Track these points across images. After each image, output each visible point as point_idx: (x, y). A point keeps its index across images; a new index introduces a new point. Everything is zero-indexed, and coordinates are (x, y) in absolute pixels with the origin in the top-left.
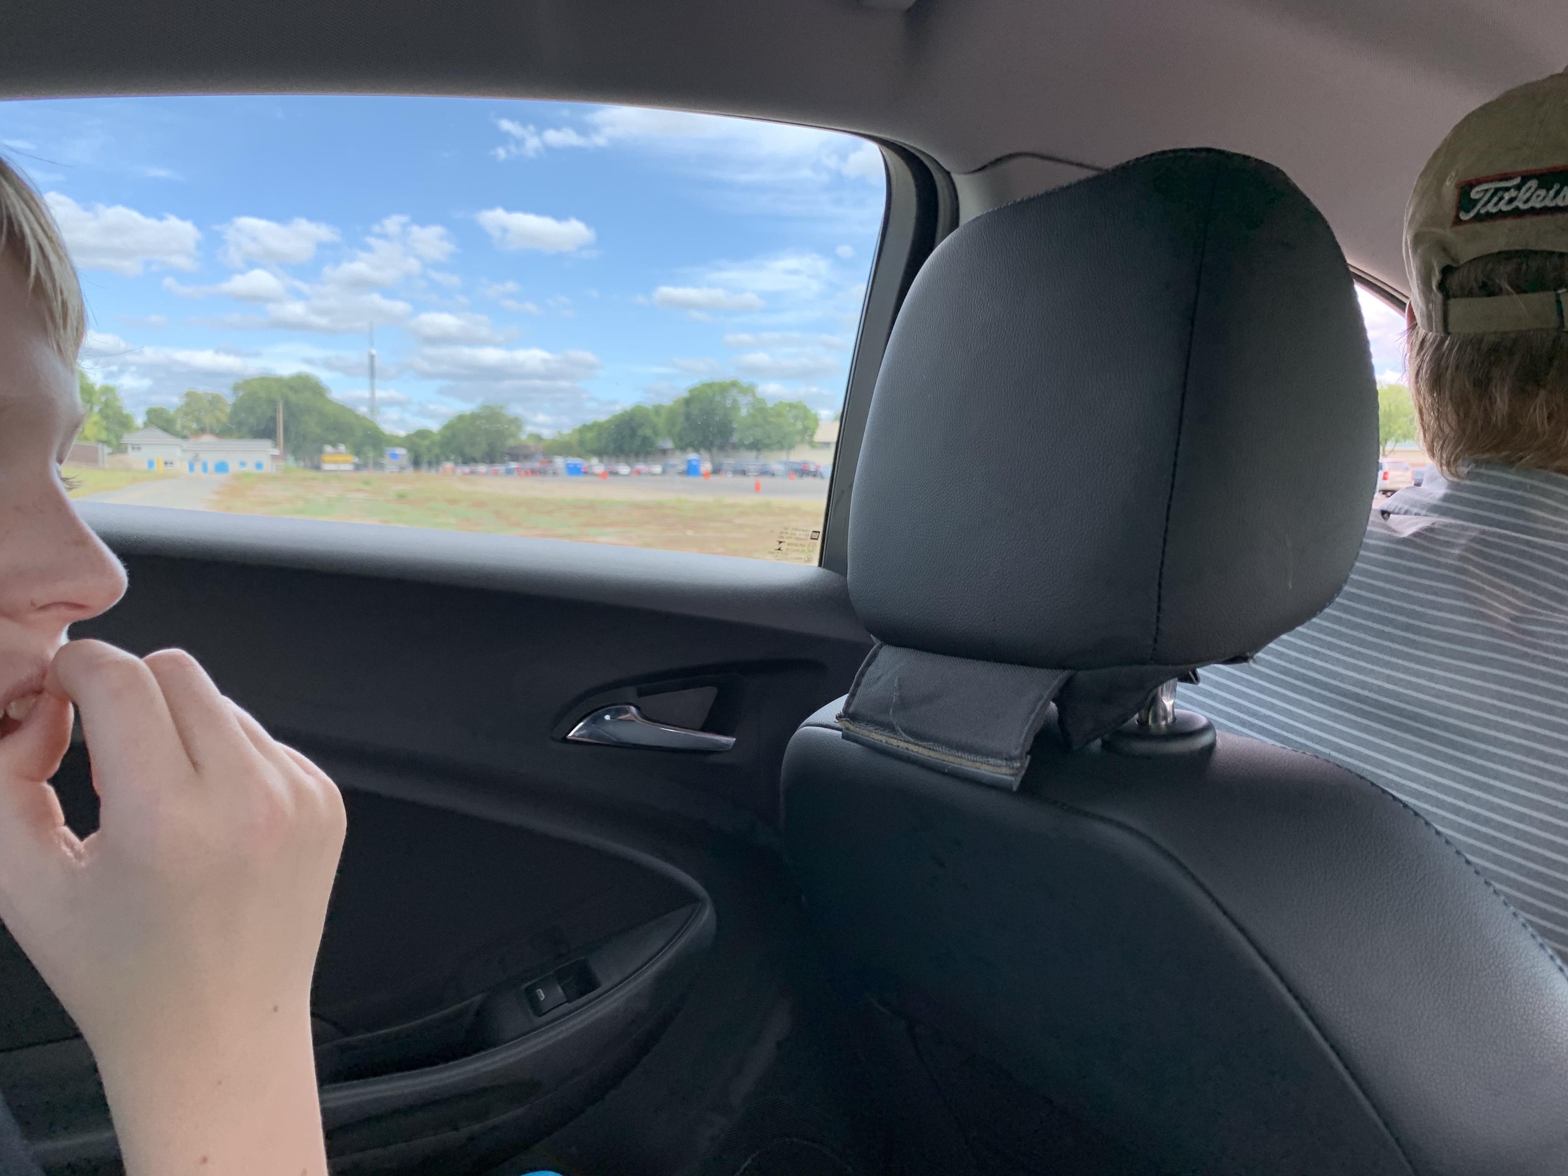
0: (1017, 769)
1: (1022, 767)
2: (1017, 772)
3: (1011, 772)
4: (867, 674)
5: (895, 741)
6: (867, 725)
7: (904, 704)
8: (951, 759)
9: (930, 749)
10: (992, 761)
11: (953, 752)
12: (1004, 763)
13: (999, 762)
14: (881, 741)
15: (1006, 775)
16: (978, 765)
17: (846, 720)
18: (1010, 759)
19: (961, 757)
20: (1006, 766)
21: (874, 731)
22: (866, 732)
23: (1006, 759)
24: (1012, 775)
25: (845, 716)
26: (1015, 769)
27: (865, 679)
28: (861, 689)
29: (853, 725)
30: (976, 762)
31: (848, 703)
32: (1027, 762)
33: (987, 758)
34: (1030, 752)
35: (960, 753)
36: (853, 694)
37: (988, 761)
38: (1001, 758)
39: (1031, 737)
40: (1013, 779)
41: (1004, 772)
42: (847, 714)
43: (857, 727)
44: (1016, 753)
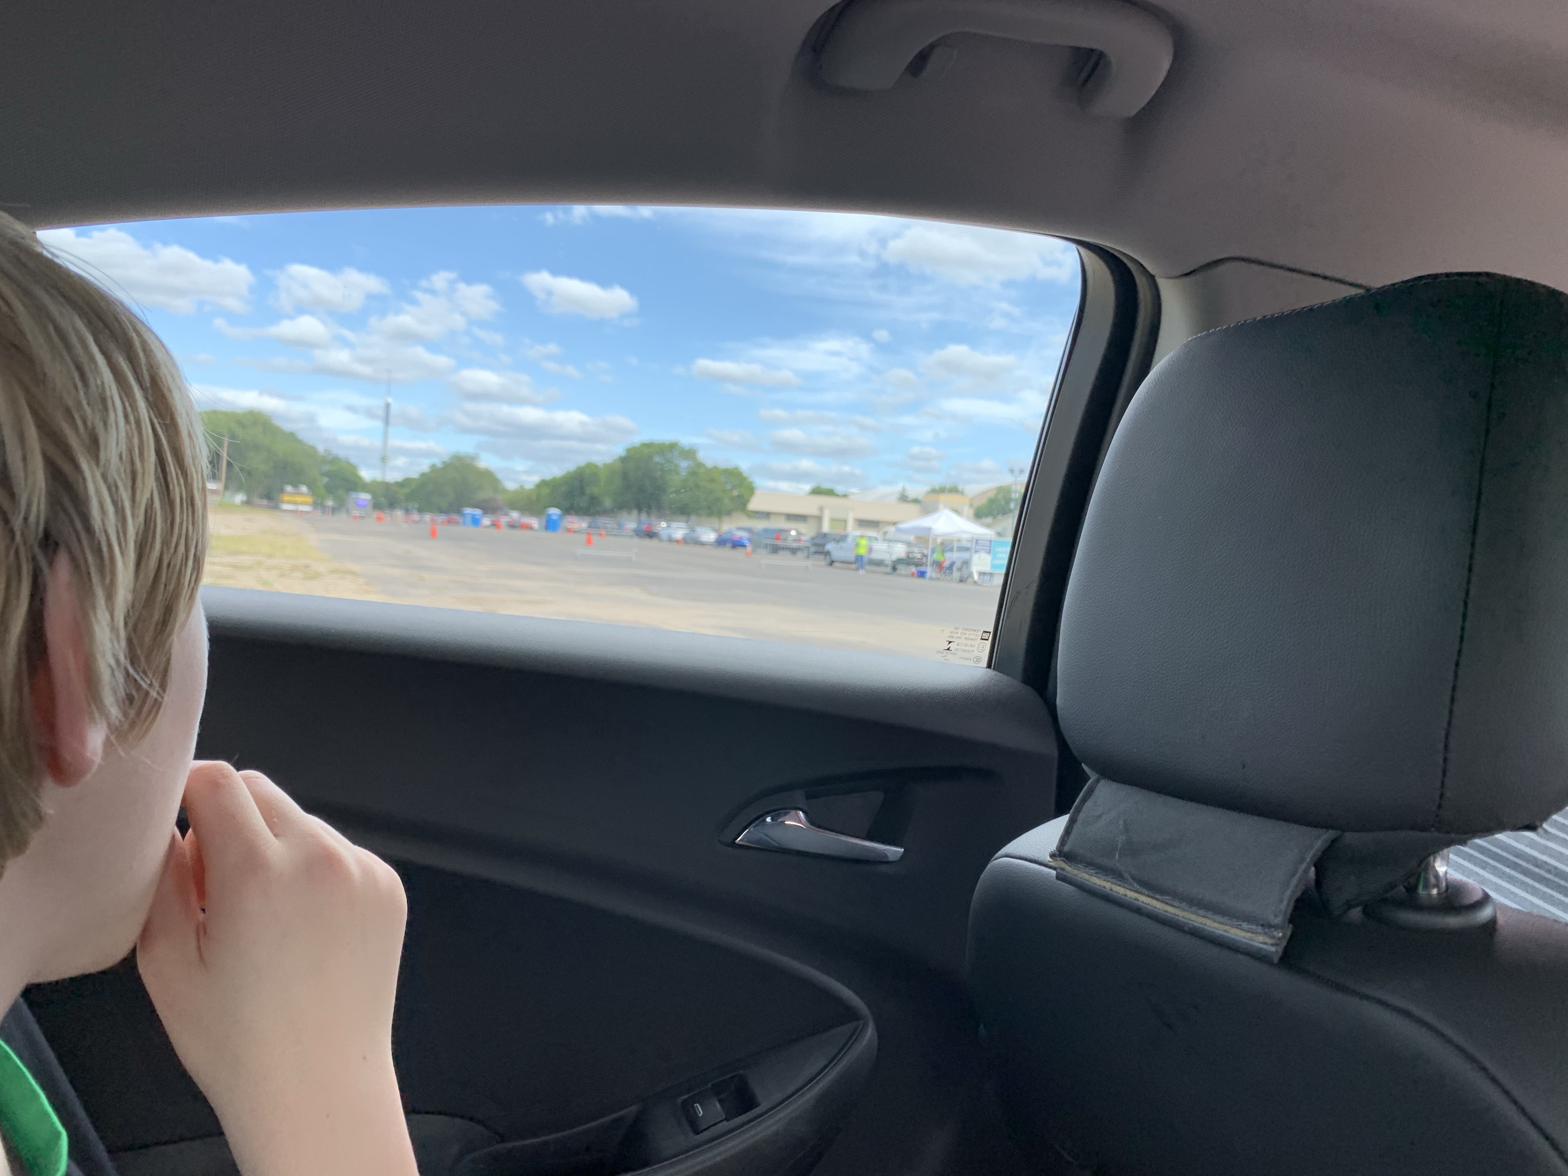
0: (1279, 939)
1: (1284, 936)
2: (1278, 942)
3: (1270, 941)
4: (1084, 810)
5: (1123, 889)
6: (1086, 867)
7: (1131, 850)
8: (1193, 917)
9: (1167, 904)
10: (1245, 925)
12: (1260, 929)
13: (1254, 927)
14: (1105, 887)
15: (1265, 943)
16: (1227, 928)
17: (1062, 860)
18: (1267, 925)
19: (1205, 917)
20: (1265, 933)
21: (1096, 875)
22: (1086, 876)
23: (1262, 925)
24: (1272, 945)
25: (1060, 856)
26: (1273, 937)
27: (1081, 816)
28: (1077, 827)
29: (1070, 866)
30: (1226, 924)
31: (1063, 841)
32: (1289, 933)
33: (1238, 922)
34: (1291, 921)
35: (1201, 912)
36: (1068, 831)
37: (1241, 925)
38: (1257, 925)
39: (1292, 904)
40: (1273, 949)
41: (1261, 938)
42: (1062, 853)
43: (1074, 868)
44: (1278, 920)
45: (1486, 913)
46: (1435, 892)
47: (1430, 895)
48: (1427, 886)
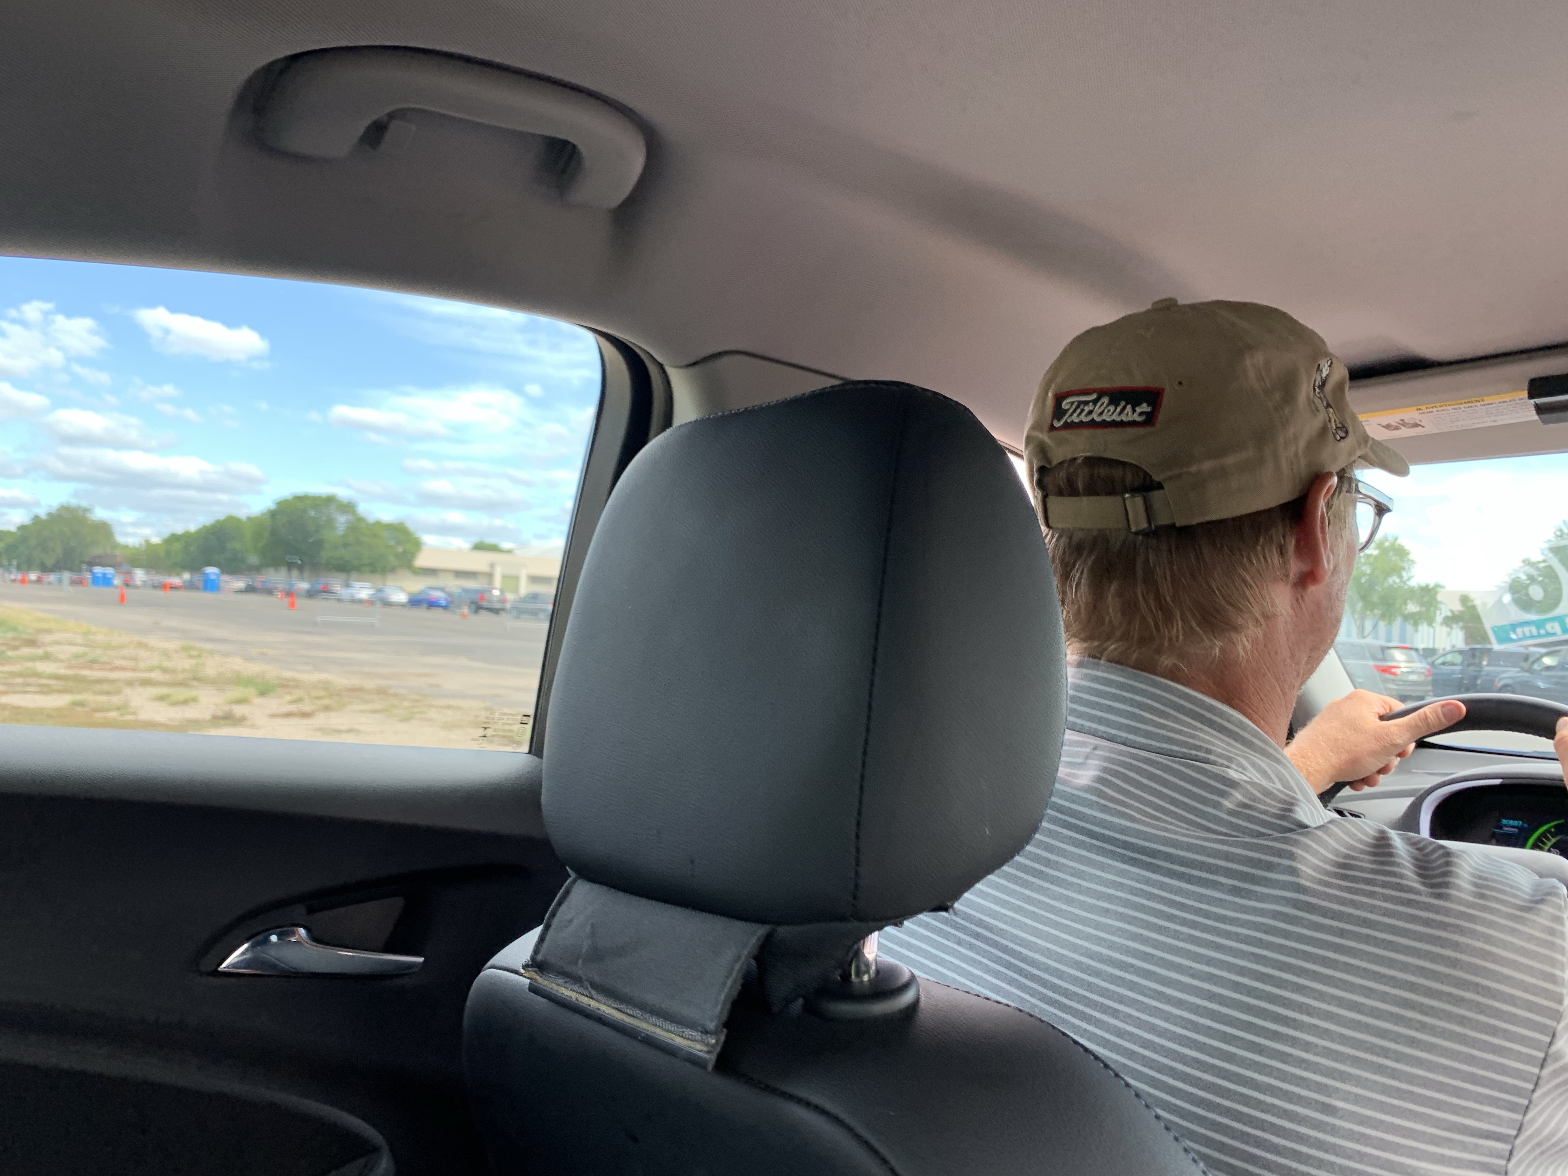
0: (713, 1046)
1: (718, 1042)
2: (712, 1049)
3: (705, 1049)
4: (558, 914)
5: (586, 998)
6: (557, 976)
7: (596, 955)
8: (645, 1026)
9: (624, 1012)
10: (688, 1032)
11: (647, 1015)
12: (697, 1035)
13: (694, 1034)
14: (571, 997)
15: (701, 1051)
16: (675, 1035)
17: (534, 970)
18: (706, 1032)
19: (655, 1025)
20: (703, 1040)
21: (564, 985)
22: (555, 986)
23: (702, 1032)
24: (709, 1052)
25: (532, 966)
26: (707, 1045)
27: (555, 922)
28: (551, 931)
29: (541, 977)
30: (670, 1032)
31: (536, 951)
32: (723, 1038)
33: (682, 1028)
34: (727, 1024)
35: (654, 1019)
36: (542, 939)
37: (683, 1032)
38: (697, 1031)
39: (728, 1006)
40: (707, 1056)
41: (699, 1046)
42: (537, 964)
43: (544, 979)
44: (711, 1026)
45: (908, 997)
46: (866, 978)
47: (862, 982)
48: (859, 974)
